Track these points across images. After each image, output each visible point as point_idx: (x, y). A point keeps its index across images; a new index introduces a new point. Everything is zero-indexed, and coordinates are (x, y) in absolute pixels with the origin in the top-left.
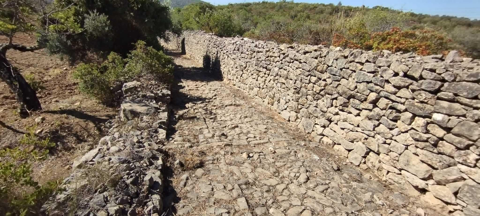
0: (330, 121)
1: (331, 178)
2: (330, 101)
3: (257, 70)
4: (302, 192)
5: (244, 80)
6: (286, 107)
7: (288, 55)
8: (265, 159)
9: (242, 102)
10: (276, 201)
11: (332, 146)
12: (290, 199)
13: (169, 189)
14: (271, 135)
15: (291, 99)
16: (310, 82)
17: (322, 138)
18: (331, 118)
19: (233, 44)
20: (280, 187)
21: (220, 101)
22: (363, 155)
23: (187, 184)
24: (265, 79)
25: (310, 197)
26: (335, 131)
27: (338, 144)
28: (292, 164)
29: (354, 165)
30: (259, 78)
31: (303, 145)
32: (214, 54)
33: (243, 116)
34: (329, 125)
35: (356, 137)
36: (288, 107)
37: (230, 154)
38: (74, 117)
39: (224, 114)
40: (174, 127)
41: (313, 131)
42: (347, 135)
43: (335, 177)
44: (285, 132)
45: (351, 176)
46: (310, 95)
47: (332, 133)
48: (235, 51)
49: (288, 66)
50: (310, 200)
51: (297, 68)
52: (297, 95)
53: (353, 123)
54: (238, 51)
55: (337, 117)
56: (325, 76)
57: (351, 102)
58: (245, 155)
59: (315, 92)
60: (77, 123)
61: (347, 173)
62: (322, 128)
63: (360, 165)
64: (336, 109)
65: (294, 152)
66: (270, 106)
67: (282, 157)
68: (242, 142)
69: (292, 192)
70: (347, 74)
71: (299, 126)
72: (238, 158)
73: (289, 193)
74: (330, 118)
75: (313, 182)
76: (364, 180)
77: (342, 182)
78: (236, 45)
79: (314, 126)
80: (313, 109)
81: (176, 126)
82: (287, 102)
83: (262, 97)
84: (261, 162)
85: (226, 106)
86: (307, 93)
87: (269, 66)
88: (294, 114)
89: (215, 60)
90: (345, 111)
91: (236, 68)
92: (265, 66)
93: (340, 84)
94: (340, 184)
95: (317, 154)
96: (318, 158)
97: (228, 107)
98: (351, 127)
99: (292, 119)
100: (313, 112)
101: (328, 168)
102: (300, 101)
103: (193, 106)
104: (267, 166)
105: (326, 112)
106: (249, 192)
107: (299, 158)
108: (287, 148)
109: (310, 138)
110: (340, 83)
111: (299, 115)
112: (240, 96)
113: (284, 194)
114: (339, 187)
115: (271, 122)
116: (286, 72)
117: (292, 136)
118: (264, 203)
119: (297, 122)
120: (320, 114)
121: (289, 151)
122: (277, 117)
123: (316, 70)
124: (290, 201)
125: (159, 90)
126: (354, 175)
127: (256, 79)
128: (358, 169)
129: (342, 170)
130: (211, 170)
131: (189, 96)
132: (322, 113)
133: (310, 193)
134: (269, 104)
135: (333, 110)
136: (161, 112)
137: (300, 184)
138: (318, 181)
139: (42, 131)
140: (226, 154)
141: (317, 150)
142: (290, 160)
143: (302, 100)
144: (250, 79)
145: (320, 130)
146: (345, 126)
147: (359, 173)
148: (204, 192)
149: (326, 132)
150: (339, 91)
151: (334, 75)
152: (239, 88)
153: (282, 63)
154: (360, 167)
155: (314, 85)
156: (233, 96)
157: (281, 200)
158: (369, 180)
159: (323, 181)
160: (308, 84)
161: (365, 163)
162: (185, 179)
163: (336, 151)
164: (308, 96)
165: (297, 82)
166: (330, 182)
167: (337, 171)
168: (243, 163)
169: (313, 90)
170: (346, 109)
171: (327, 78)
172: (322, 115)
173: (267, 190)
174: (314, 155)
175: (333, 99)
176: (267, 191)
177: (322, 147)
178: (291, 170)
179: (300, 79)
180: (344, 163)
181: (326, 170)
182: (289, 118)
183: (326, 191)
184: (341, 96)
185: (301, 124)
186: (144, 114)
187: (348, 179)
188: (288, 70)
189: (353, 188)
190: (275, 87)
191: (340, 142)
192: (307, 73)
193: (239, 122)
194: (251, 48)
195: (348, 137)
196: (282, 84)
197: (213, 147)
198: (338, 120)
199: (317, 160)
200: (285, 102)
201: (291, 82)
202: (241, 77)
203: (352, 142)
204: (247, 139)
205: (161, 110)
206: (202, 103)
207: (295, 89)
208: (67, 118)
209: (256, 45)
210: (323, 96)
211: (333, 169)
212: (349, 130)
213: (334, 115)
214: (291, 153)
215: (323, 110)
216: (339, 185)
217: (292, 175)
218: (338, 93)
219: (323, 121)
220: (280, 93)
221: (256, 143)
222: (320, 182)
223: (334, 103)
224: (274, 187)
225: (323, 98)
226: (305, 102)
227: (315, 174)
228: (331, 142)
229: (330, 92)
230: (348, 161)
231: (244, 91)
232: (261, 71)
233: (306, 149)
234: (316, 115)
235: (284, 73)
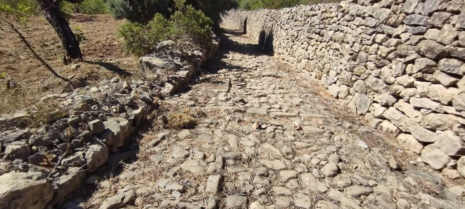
0: (398, 97)
1: (381, 178)
2: (402, 66)
3: (309, 38)
4: (320, 190)
5: (294, 52)
6: (335, 79)
7: (348, 11)
8: (282, 135)
9: (285, 74)
10: (269, 193)
11: (395, 135)
12: (294, 196)
13: (134, 145)
14: (304, 110)
15: (343, 69)
16: (374, 42)
17: (380, 122)
18: (400, 92)
19: (288, 13)
20: (285, 175)
21: (260, 72)
22: (453, 154)
23: (160, 144)
24: (316, 47)
25: (331, 200)
26: (403, 113)
27: (406, 133)
28: (320, 148)
29: (431, 167)
30: (310, 47)
31: (347, 126)
32: (270, 28)
33: (277, 87)
34: (394, 103)
35: (442, 123)
36: (338, 79)
37: (237, 120)
38: (105, 68)
39: (256, 83)
40: (190, 86)
41: (368, 112)
42: (425, 117)
43: (388, 179)
44: (326, 110)
45: (420, 183)
46: (371, 61)
47: (399, 115)
48: (289, 21)
49: (347, 26)
50: (327, 205)
51: (358, 26)
52: (353, 62)
53: (440, 99)
54: (291, 20)
55: (411, 90)
56: (398, 31)
57: (441, 64)
58: (255, 126)
59: (380, 55)
60: (105, 73)
61: (413, 177)
62: (383, 107)
63: (443, 168)
64: (409, 78)
65: (330, 132)
66: (317, 80)
67: (308, 136)
68: (258, 111)
69: (304, 186)
70: (440, 19)
71: (350, 105)
72: (245, 128)
73: (296, 185)
74: (398, 92)
75: (346, 178)
76: (448, 195)
77: (399, 188)
78: (292, 13)
79: (370, 105)
80: (372, 80)
81: (194, 87)
82: (338, 74)
83: (310, 69)
84: (274, 137)
85: (264, 76)
86: (367, 58)
87: (323, 30)
88: (344, 88)
89: (269, 35)
90: (427, 79)
91: (288, 39)
92: (318, 30)
93: (424, 39)
94: (395, 191)
95: (366, 141)
96: (366, 146)
97: (265, 78)
98: (435, 105)
99: (341, 95)
100: (373, 85)
101: (378, 163)
102: (355, 70)
103: (226, 72)
104: (281, 143)
105: (393, 83)
106: (234, 171)
107: (334, 142)
108: (321, 127)
109: (362, 122)
110: (425, 36)
111: (352, 90)
112: (285, 70)
113: (288, 185)
114: (392, 196)
115: (310, 96)
116: (342, 34)
117: (335, 115)
118: (248, 191)
119: (348, 99)
120: (383, 87)
121: (323, 130)
122: (323, 93)
123: (385, 24)
124: (293, 198)
125: (190, 50)
126: (428, 183)
127: (306, 48)
128: (440, 175)
129: (406, 172)
130: (200, 134)
131: (227, 64)
132: (385, 85)
133: (333, 193)
134: (316, 78)
135: (406, 79)
136: (183, 70)
137: (322, 176)
138: (355, 178)
139: (73, 77)
140: (232, 120)
141: (367, 136)
142: (318, 142)
143: (358, 68)
144: (300, 50)
145: (379, 110)
146: (423, 103)
147: (440, 182)
148: (173, 157)
149: (388, 113)
150: (420, 48)
151: (415, 25)
152: (287, 62)
153: (339, 24)
154: (443, 173)
155: (380, 47)
156: (277, 69)
157: (279, 193)
158: (459, 198)
159: (364, 181)
160: (371, 45)
161: (455, 167)
162: (160, 137)
163: (400, 142)
164: (368, 63)
165: (356, 44)
166: (377, 183)
167: (396, 171)
168: (248, 134)
169: (376, 53)
170: (429, 77)
171: (403, 33)
172: (385, 88)
173: (262, 173)
174: (361, 142)
175: (407, 63)
176: (262, 175)
177: (378, 134)
178: (316, 155)
179: (359, 40)
180: (411, 162)
181: (374, 165)
182: (338, 94)
183: (364, 197)
184: (423, 56)
185: (353, 102)
186: (159, 67)
187: (415, 186)
188: (345, 32)
189: (422, 204)
190: (327, 56)
191: (411, 129)
192: (372, 30)
193: (270, 92)
194: (306, 12)
195: (426, 121)
196: (335, 51)
197: (220, 110)
198: (412, 94)
199: (364, 149)
200: (335, 73)
201: (347, 46)
202: (291, 49)
203: (433, 130)
204: (270, 109)
205: (183, 68)
206: (237, 71)
207: (351, 54)
208: (98, 68)
209: (312, 8)
210: (390, 61)
211: (389, 166)
212: (430, 111)
213: (406, 87)
214: (324, 134)
215: (387, 80)
216: (392, 192)
217: (314, 161)
218: (418, 52)
219: (386, 97)
220: (331, 63)
221: (278, 115)
222: (357, 180)
223: (407, 70)
224: (276, 172)
225: (390, 64)
226: (362, 71)
227: (354, 167)
228: (394, 128)
229: (403, 52)
230: (419, 159)
231: (292, 65)
232: (313, 38)
233: (350, 132)
234: (375, 89)
235: (340, 35)
